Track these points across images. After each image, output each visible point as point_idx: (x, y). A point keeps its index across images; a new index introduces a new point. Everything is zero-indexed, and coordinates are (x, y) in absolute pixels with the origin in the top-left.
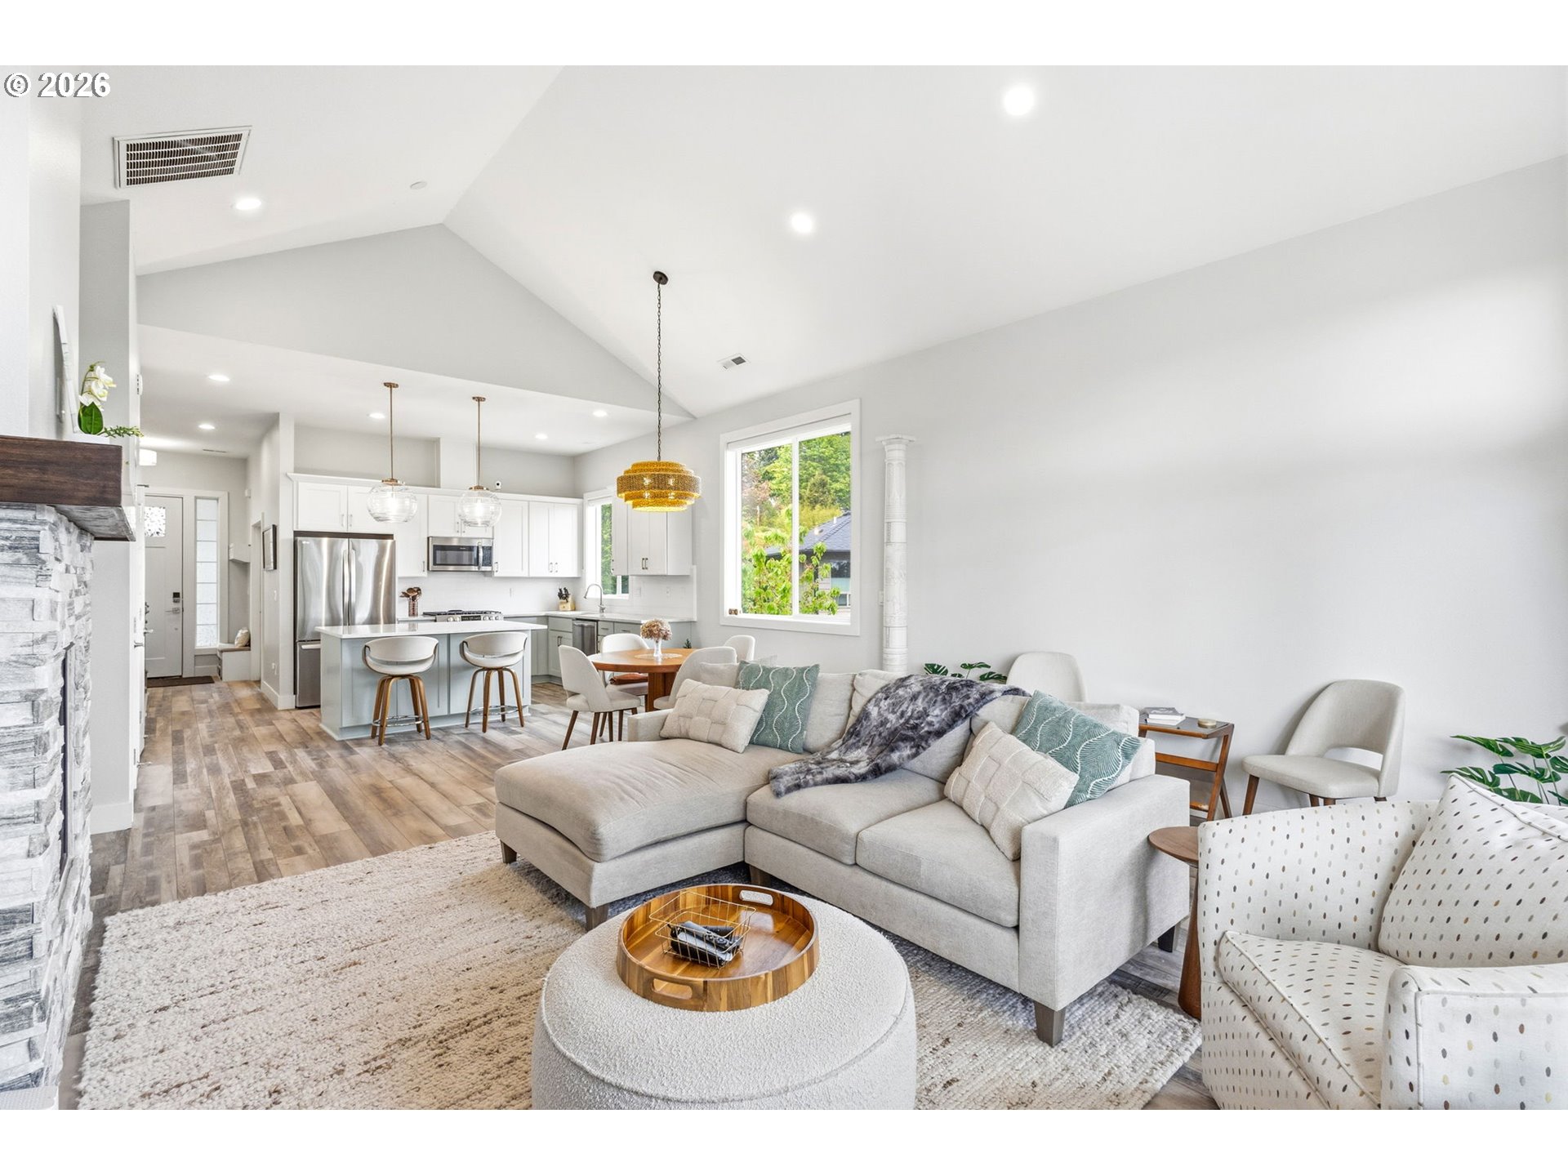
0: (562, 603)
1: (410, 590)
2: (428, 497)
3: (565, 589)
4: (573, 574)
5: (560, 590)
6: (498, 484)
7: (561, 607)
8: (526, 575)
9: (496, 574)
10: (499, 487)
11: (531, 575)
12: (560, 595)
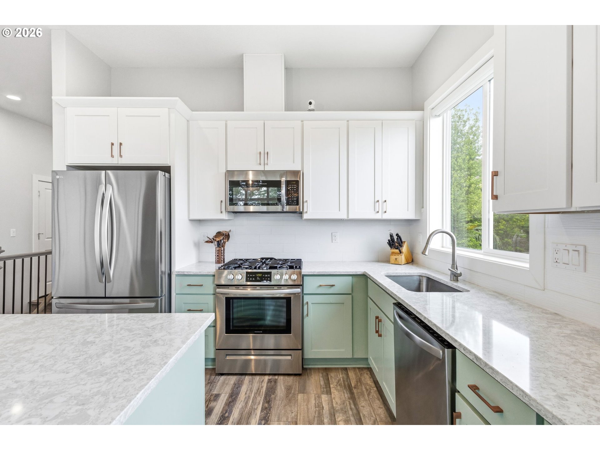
0: (393, 253)
1: (219, 234)
2: (226, 124)
3: (397, 235)
4: (411, 215)
5: (391, 236)
6: (310, 103)
7: (393, 258)
8: (345, 217)
9: (305, 216)
10: (312, 107)
11: (351, 217)
12: (391, 243)
